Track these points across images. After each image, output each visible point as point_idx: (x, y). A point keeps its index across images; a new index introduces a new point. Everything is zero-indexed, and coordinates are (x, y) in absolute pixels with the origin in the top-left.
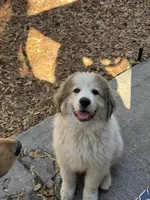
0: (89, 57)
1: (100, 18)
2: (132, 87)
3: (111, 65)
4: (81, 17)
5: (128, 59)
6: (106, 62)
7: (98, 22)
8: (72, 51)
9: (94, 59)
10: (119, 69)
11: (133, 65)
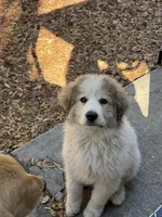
0: (104, 60)
1: (117, 17)
2: (150, 93)
3: (128, 69)
4: (96, 16)
5: (147, 62)
6: (123, 65)
7: (115, 22)
8: (85, 53)
9: (109, 62)
10: (136, 73)
11: (152, 69)
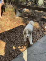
0: (14, 46)
1: (17, 34)
2: (27, 55)
3: (21, 48)
4: (12, 34)
5: (26, 46)
8: (9, 45)
9: (16, 47)
